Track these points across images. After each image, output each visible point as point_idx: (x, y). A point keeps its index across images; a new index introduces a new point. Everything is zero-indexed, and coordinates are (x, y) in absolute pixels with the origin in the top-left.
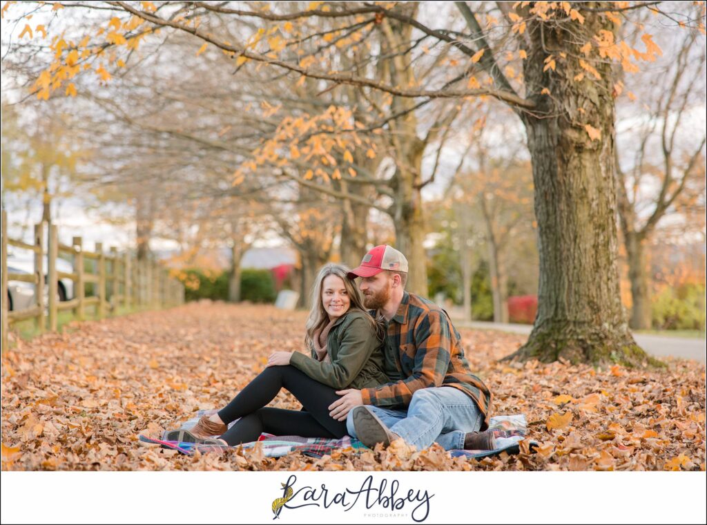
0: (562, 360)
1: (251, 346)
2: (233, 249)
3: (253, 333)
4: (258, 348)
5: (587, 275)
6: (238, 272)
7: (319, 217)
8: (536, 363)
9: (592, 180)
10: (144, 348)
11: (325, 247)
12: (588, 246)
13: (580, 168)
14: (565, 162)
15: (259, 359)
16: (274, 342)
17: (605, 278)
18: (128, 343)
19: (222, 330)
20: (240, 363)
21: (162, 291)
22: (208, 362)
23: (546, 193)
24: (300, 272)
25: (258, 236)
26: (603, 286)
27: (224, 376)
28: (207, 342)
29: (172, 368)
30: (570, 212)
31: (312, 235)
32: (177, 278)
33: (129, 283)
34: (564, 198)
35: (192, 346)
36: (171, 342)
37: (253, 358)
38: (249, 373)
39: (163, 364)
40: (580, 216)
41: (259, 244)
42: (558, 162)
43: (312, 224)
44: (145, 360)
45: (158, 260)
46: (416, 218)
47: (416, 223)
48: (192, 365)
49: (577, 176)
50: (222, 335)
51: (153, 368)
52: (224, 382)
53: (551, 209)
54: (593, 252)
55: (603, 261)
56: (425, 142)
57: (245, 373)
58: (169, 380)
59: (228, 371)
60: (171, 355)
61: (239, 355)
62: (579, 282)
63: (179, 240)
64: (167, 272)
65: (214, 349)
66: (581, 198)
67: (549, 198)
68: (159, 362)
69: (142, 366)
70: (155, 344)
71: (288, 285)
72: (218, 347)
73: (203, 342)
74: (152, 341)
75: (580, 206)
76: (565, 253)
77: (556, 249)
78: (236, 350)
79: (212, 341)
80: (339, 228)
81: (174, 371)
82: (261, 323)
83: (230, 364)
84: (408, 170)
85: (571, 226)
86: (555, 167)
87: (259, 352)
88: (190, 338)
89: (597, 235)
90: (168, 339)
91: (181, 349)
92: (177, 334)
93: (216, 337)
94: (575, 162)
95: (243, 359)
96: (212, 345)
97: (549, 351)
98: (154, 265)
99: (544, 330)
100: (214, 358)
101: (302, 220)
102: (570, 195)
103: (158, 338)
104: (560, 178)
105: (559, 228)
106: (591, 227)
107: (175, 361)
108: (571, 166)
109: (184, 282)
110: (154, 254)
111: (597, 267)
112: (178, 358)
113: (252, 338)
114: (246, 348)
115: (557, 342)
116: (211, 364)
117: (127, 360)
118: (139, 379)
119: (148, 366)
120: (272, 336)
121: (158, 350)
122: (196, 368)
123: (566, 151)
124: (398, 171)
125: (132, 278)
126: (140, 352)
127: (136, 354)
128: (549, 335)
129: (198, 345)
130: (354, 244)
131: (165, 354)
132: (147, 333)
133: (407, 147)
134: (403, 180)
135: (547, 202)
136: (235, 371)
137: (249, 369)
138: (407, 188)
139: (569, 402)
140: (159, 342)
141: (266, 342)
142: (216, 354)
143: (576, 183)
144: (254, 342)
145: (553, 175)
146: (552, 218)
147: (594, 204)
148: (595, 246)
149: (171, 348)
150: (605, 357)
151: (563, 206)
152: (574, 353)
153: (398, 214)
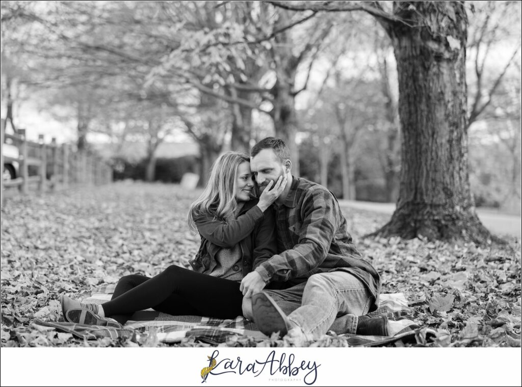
0: (420, 236)
1: (158, 219)
2: (149, 142)
3: (161, 207)
4: (165, 220)
5: (443, 166)
6: (153, 160)
7: (215, 118)
8: (399, 239)
9: (448, 85)
10: (71, 218)
11: (219, 142)
12: (444, 141)
13: (439, 75)
14: (426, 69)
15: (164, 231)
16: (177, 215)
17: (457, 168)
18: (58, 214)
19: (136, 205)
20: (147, 234)
21: (95, 173)
22: (121, 233)
23: (408, 96)
24: (200, 160)
25: (168, 132)
26: (456, 175)
27: (132, 246)
28: (123, 215)
29: (90, 238)
30: (429, 112)
31: (209, 131)
32: (107, 163)
33: (67, 166)
34: (424, 100)
35: (110, 218)
36: (94, 214)
37: (160, 229)
38: (154, 243)
39: (83, 234)
40: (438, 115)
41: (169, 139)
42: (420, 69)
43: (210, 124)
44: (68, 230)
45: (93, 150)
46: (291, 119)
47: (291, 123)
48: (108, 235)
49: (436, 81)
50: (135, 208)
51: (74, 238)
52: (130, 253)
53: (413, 108)
54: (448, 146)
55: (456, 154)
56: (300, 59)
57: (150, 244)
58: (83, 251)
59: (138, 241)
60: (91, 226)
61: (148, 226)
62: (436, 171)
63: (110, 135)
64: (99, 159)
65: (128, 221)
66: (439, 100)
67: (412, 99)
68: (80, 232)
69: (64, 235)
70: (80, 215)
71: (190, 169)
72: (131, 219)
73: (119, 215)
74: (78, 213)
75: (438, 107)
76: (424, 147)
77: (417, 143)
78: (146, 222)
79: (127, 214)
80: (230, 127)
81: (91, 241)
82: (168, 199)
83: (140, 235)
84: (285, 81)
85: (430, 124)
86: (418, 73)
87: (164, 224)
88: (109, 211)
89: (452, 132)
90: (92, 211)
91: (101, 221)
92: (99, 207)
93: (131, 210)
94: (435, 70)
95: (151, 230)
96: (126, 218)
97: (409, 229)
98: (89, 153)
99: (405, 211)
100: (127, 229)
101: (202, 121)
102: (429, 98)
103: (84, 211)
104: (421, 83)
105: (419, 125)
106: (446, 125)
107: (94, 231)
108: (431, 73)
109: (112, 166)
110: (90, 145)
111: (451, 159)
112: (97, 229)
113: (160, 211)
114: (154, 221)
115: (416, 221)
116: (124, 235)
117: (53, 230)
118: (58, 249)
119: (69, 236)
120: (176, 211)
121: (82, 221)
122: (110, 238)
123: (427, 59)
124: (278, 82)
125: (70, 162)
126: (66, 223)
127: (63, 224)
128: (409, 215)
129: (115, 217)
130: (241, 140)
131: (86, 225)
132: (75, 206)
133: (285, 63)
134: (282, 89)
135: (409, 103)
136: (143, 241)
137: (154, 240)
138: (284, 95)
139: (439, 279)
140: (83, 214)
141: (171, 215)
142: (129, 225)
143: (435, 87)
144: (161, 215)
145: (415, 80)
146: (414, 117)
147: (450, 105)
148: (450, 141)
149: (93, 219)
150: (457, 236)
151: (423, 107)
152: (431, 231)
153: (277, 115)
